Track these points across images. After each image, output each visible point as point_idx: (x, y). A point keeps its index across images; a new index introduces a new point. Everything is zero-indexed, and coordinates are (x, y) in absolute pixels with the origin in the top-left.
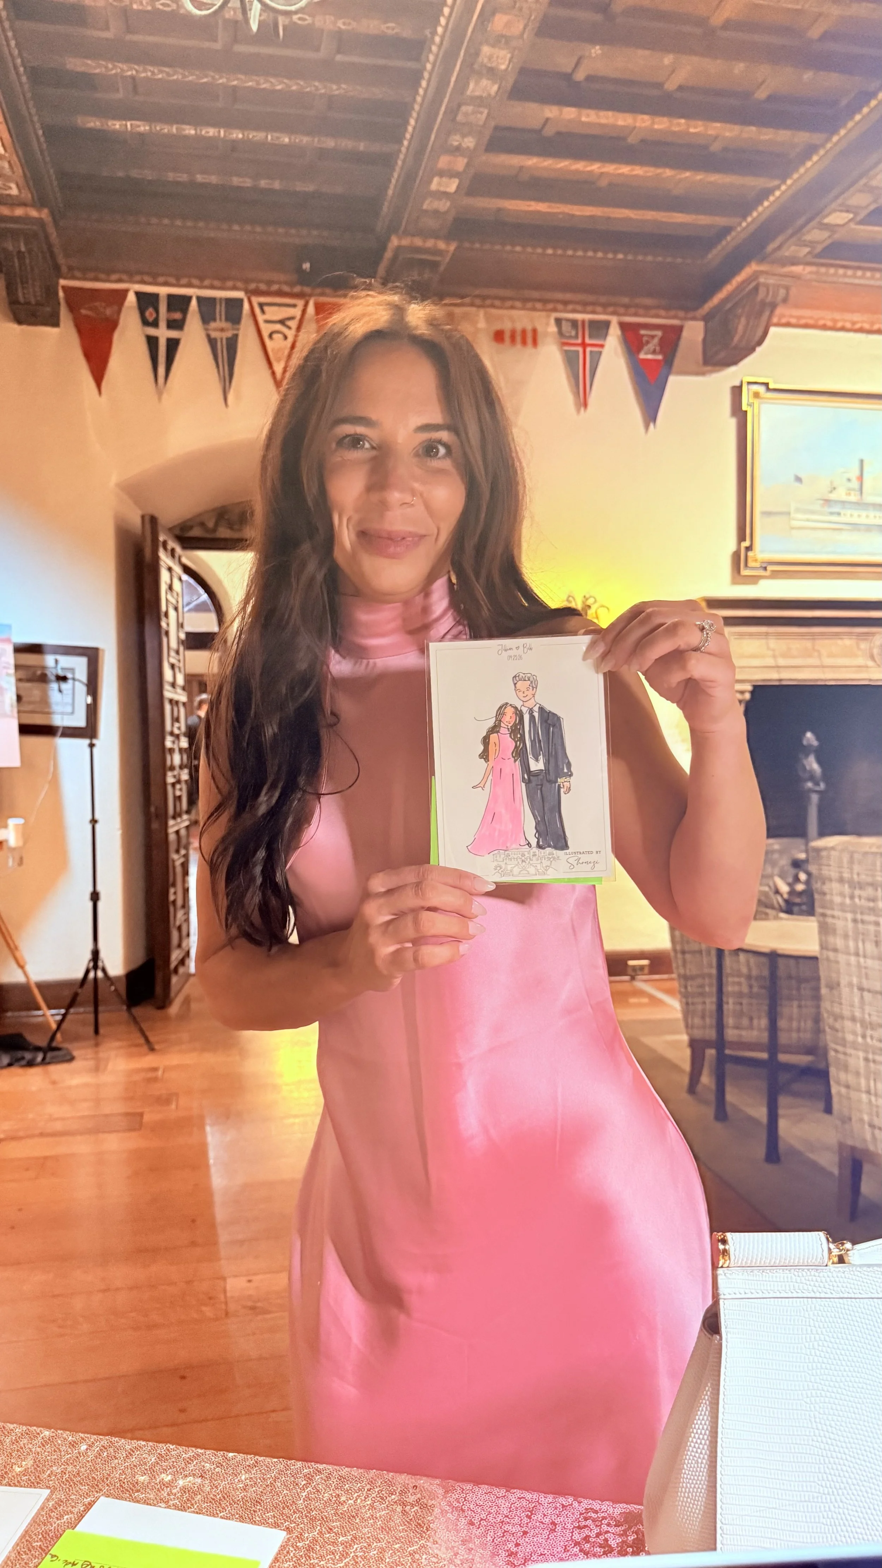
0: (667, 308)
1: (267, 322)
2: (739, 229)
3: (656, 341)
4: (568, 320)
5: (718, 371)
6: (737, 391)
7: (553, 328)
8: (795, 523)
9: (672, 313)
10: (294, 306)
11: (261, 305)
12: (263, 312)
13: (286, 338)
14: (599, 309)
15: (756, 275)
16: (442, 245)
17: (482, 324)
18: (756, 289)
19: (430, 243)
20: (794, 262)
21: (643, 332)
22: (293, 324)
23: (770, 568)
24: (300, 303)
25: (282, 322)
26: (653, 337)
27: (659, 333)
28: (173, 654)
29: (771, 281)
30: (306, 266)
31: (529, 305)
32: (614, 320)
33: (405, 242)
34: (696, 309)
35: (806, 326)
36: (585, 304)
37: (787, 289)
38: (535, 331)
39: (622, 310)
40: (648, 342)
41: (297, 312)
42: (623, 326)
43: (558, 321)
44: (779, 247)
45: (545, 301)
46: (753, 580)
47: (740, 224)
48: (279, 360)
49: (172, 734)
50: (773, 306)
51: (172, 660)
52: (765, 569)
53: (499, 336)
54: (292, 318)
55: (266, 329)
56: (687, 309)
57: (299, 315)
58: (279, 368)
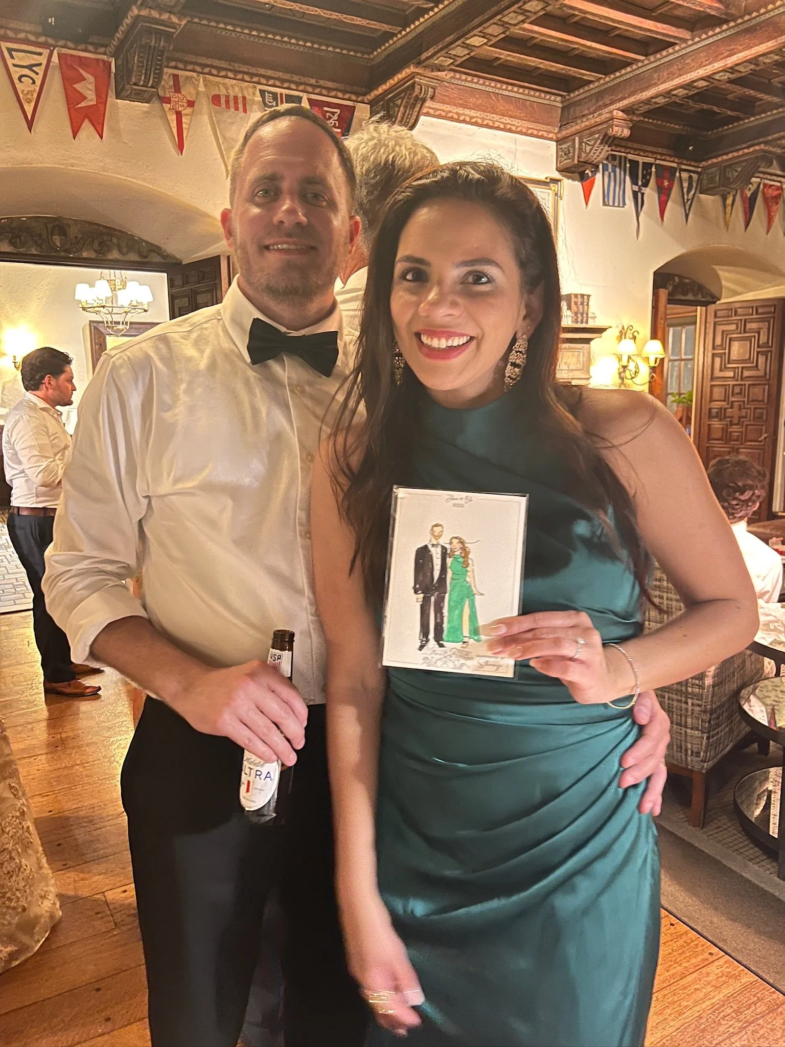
0: (344, 92)
1: (15, 65)
2: (399, 36)
3: (336, 117)
4: (269, 92)
7: (258, 98)
9: (347, 96)
10: (40, 54)
11: (10, 50)
12: (12, 57)
13: (34, 82)
14: (293, 86)
15: (412, 76)
16: (175, 20)
17: (202, 88)
18: (413, 86)
19: (165, 16)
20: (440, 68)
21: (326, 109)
22: (40, 70)
24: (46, 52)
25: (29, 67)
26: (333, 113)
27: (338, 111)
29: (424, 81)
30: (52, 20)
31: (239, 76)
32: (305, 96)
33: (144, 12)
34: (365, 95)
35: (439, 117)
36: (283, 81)
37: (434, 88)
38: (244, 98)
39: (310, 90)
40: (330, 118)
41: (43, 60)
42: (311, 101)
43: (262, 92)
44: (431, 57)
45: (252, 75)
47: (400, 32)
48: (29, 102)
50: (424, 101)
53: (216, 99)
54: (40, 65)
55: (16, 73)
56: (358, 94)
57: (44, 63)
58: (29, 109)
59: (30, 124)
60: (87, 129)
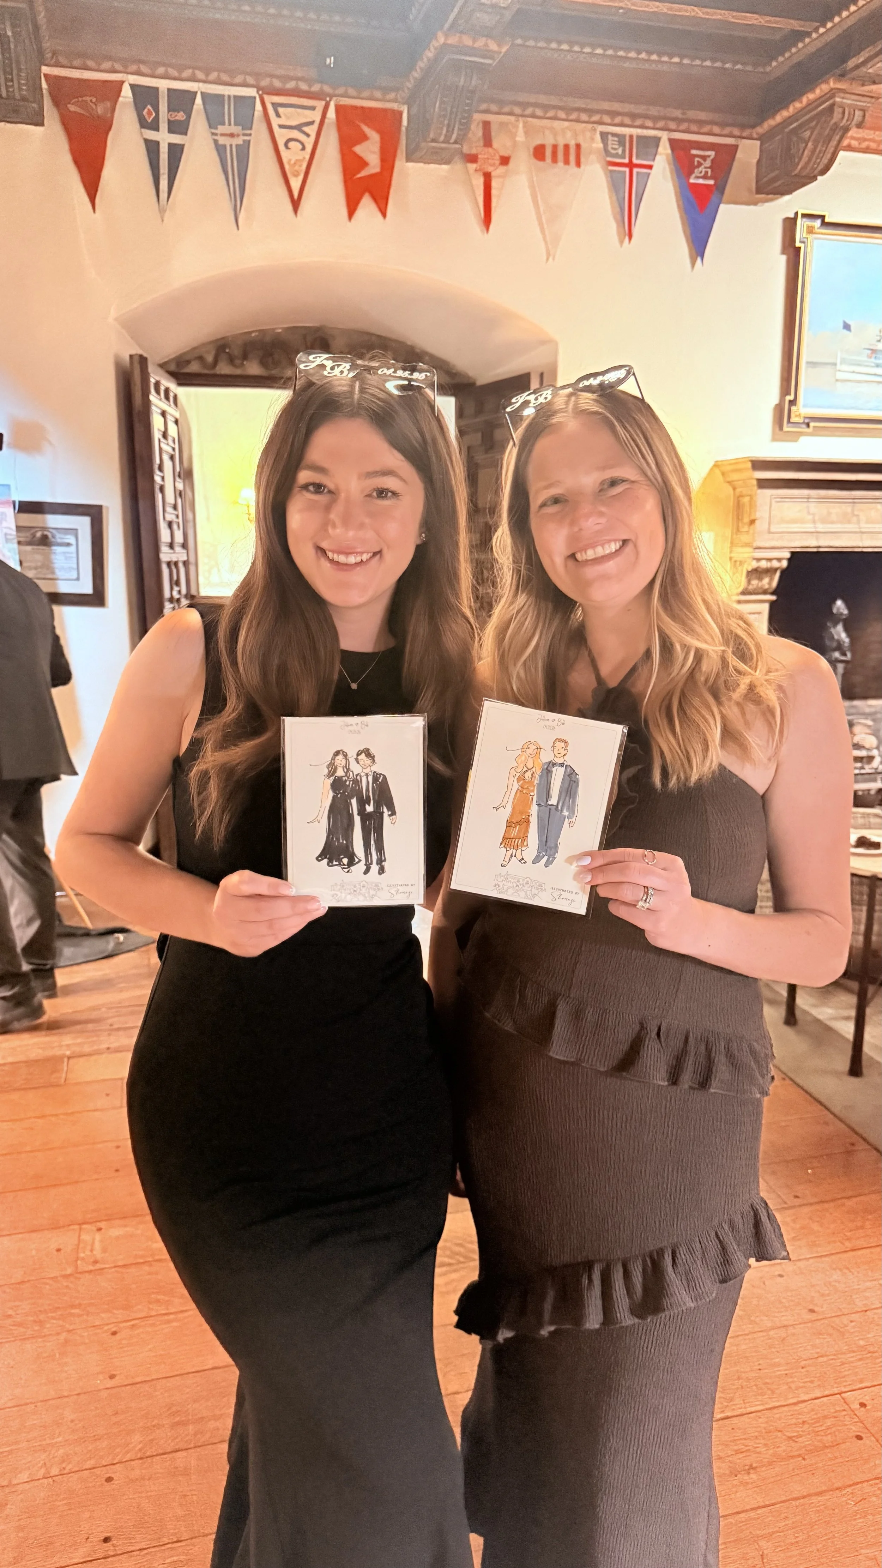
0: (723, 125)
1: (281, 126)
2: (814, 35)
3: (708, 163)
4: (614, 135)
5: (772, 200)
6: (790, 224)
7: (598, 144)
8: (840, 375)
9: (727, 130)
10: (313, 108)
11: (275, 105)
12: (278, 115)
13: (304, 148)
14: (649, 123)
15: (832, 93)
16: (493, 46)
17: (520, 137)
18: (831, 108)
19: (480, 43)
20: (875, 80)
21: (694, 152)
22: (312, 130)
23: (812, 424)
24: (320, 105)
25: (299, 128)
26: (704, 158)
27: (712, 154)
28: (169, 509)
29: (848, 101)
30: (331, 61)
31: (574, 116)
32: (664, 136)
33: (452, 41)
34: (753, 127)
35: (866, 151)
36: (633, 116)
37: (864, 110)
38: (578, 146)
39: (672, 125)
40: (700, 164)
41: (316, 116)
42: (673, 143)
43: (604, 136)
44: (864, 63)
45: (590, 112)
46: (794, 437)
47: (816, 30)
48: (296, 175)
49: (171, 600)
50: (846, 129)
51: (169, 517)
52: (808, 425)
53: (539, 153)
54: (312, 123)
55: (281, 136)
56: (743, 127)
57: (318, 120)
58: (296, 184)
59: (296, 204)
60: (367, 206)
